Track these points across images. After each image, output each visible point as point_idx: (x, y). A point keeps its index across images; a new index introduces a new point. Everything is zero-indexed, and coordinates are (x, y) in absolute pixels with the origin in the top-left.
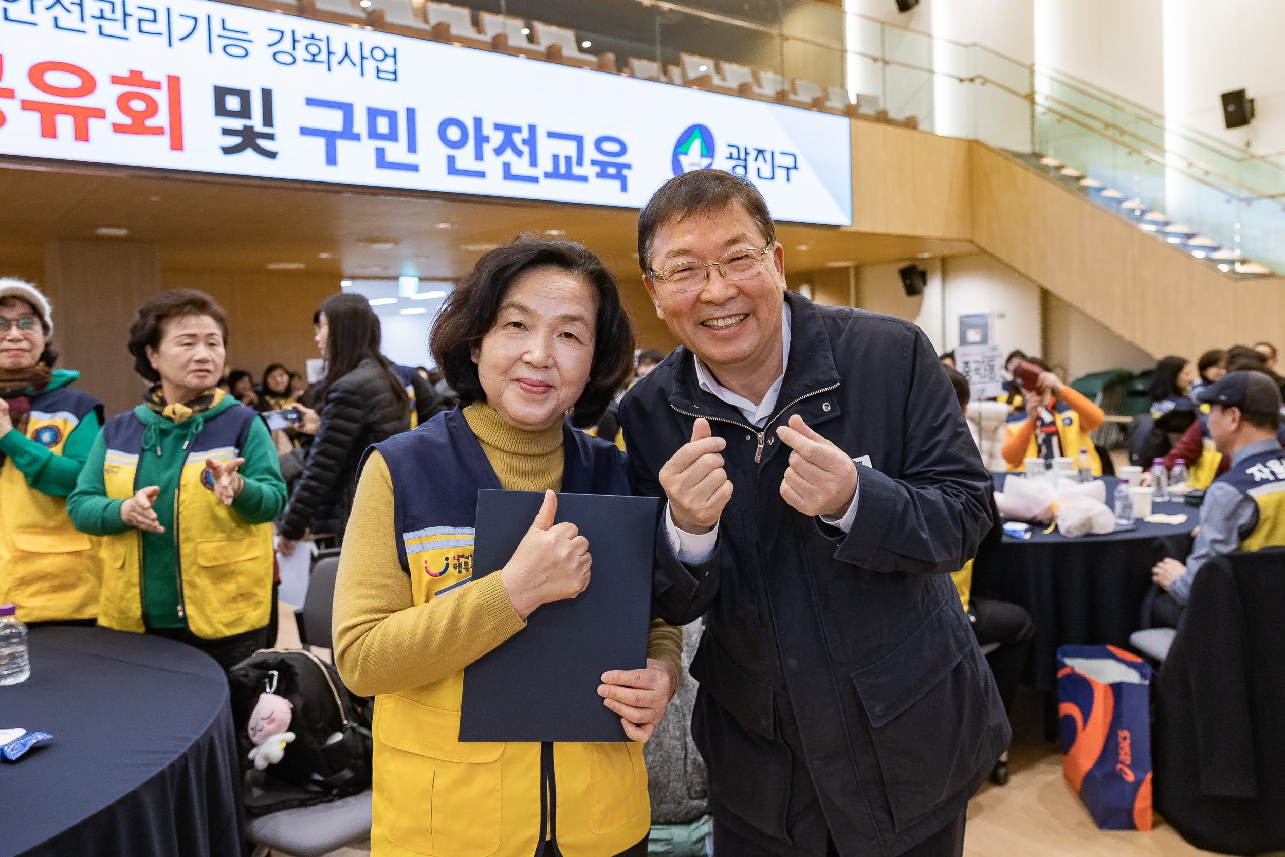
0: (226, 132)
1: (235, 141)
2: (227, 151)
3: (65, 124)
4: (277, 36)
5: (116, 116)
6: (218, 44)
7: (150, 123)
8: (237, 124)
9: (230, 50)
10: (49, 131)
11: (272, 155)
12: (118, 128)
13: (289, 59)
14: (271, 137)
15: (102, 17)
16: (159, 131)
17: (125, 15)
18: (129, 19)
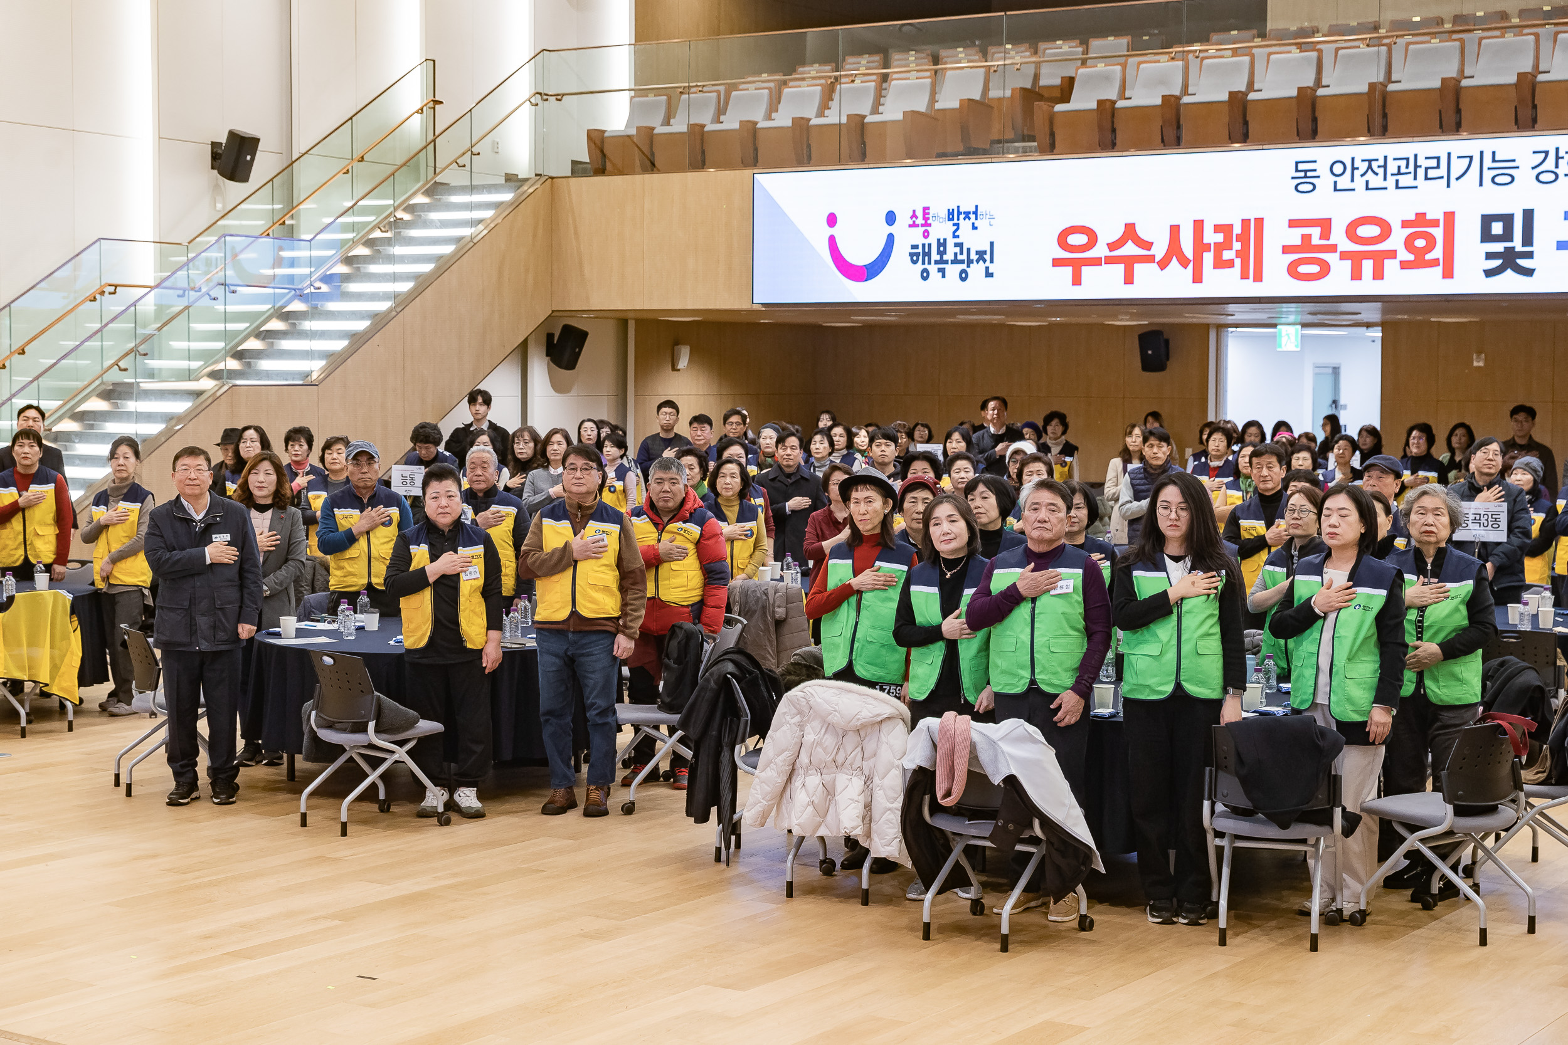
0: (1490, 256)
1: (1496, 263)
2: (1489, 273)
3: (1368, 266)
4: (1543, 155)
5: (1404, 255)
6: (1488, 175)
7: (1428, 257)
8: (1499, 247)
9: (1497, 180)
10: (1356, 275)
11: (1529, 272)
12: (1404, 265)
13: (1552, 177)
14: (1529, 255)
15: (1399, 173)
16: (1434, 263)
17: (1416, 167)
18: (1419, 170)
